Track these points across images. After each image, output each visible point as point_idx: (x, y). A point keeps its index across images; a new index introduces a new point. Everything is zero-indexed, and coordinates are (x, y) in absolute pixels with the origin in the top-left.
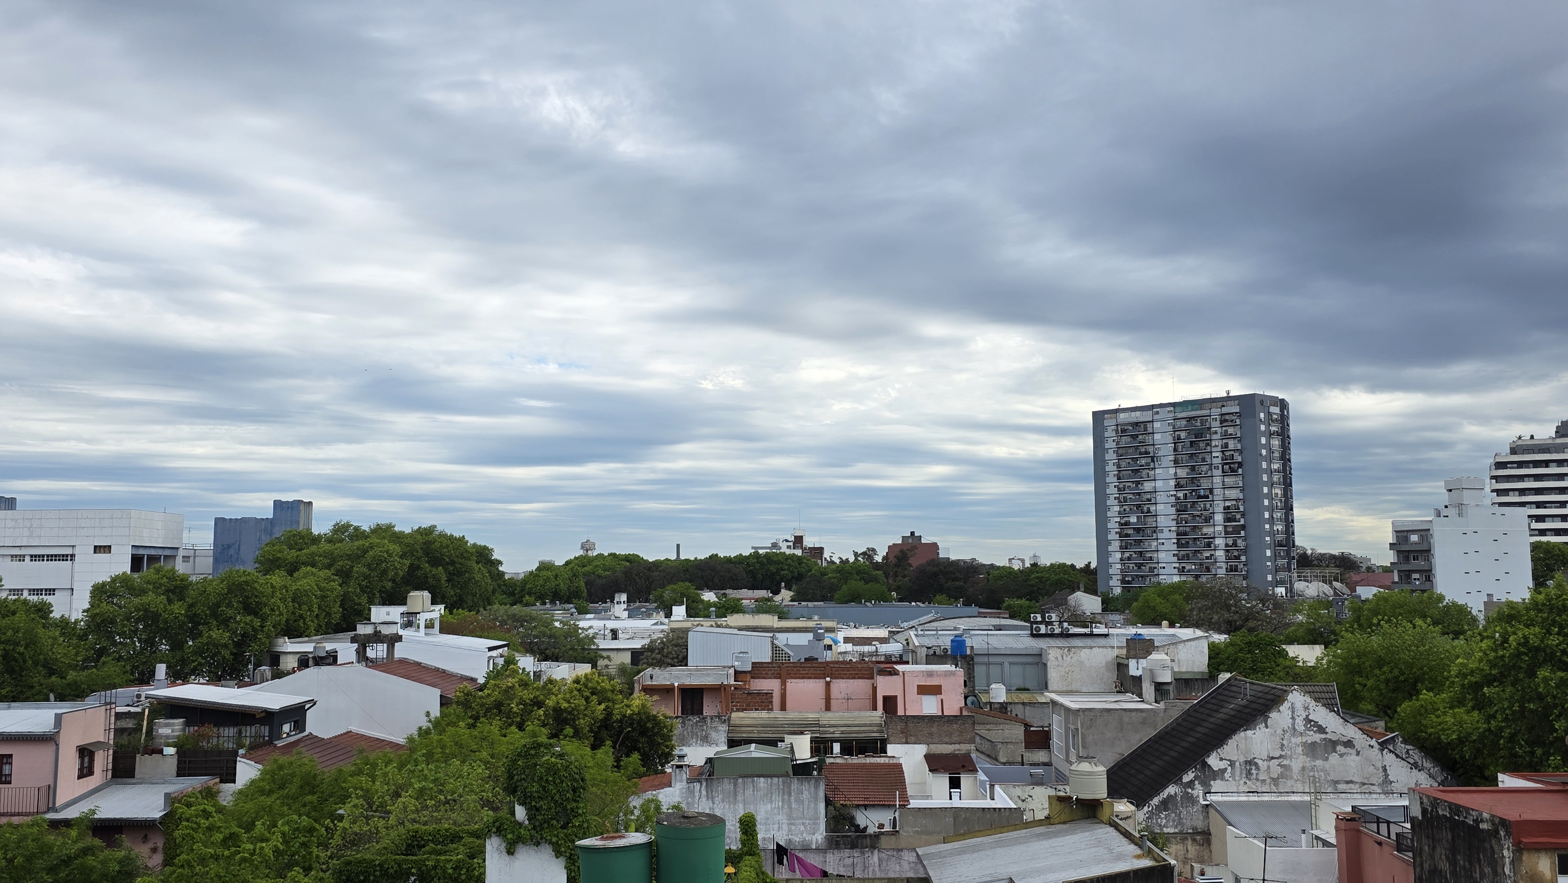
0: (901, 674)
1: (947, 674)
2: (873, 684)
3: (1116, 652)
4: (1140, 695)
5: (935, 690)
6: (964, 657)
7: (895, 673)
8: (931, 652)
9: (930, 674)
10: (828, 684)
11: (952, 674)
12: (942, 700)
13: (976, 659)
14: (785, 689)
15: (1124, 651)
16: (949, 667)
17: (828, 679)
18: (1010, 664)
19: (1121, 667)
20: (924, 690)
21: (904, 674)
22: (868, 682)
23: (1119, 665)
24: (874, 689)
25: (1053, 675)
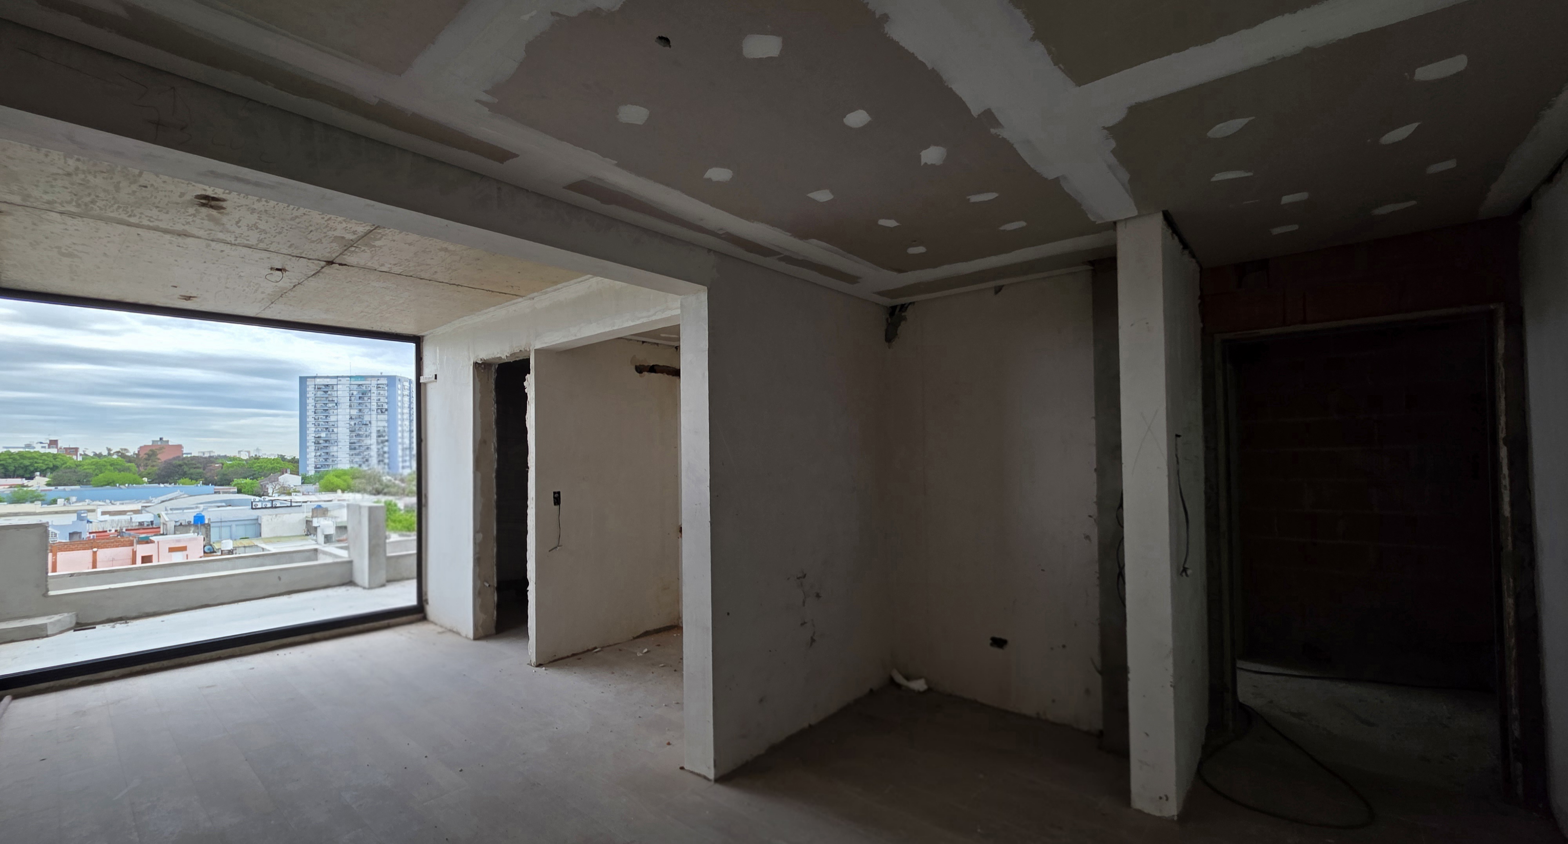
0: (156, 542)
1: (191, 540)
2: (133, 549)
3: (305, 515)
4: (316, 541)
5: (184, 549)
6: (204, 524)
7: (152, 542)
8: (178, 524)
9: (178, 541)
10: (95, 553)
11: (194, 539)
12: (187, 555)
13: (212, 525)
14: (56, 559)
15: (310, 514)
16: (191, 535)
17: (95, 550)
18: (236, 525)
19: (308, 522)
20: (172, 550)
21: (158, 542)
22: (131, 548)
23: (307, 521)
24: (134, 553)
25: (266, 532)
